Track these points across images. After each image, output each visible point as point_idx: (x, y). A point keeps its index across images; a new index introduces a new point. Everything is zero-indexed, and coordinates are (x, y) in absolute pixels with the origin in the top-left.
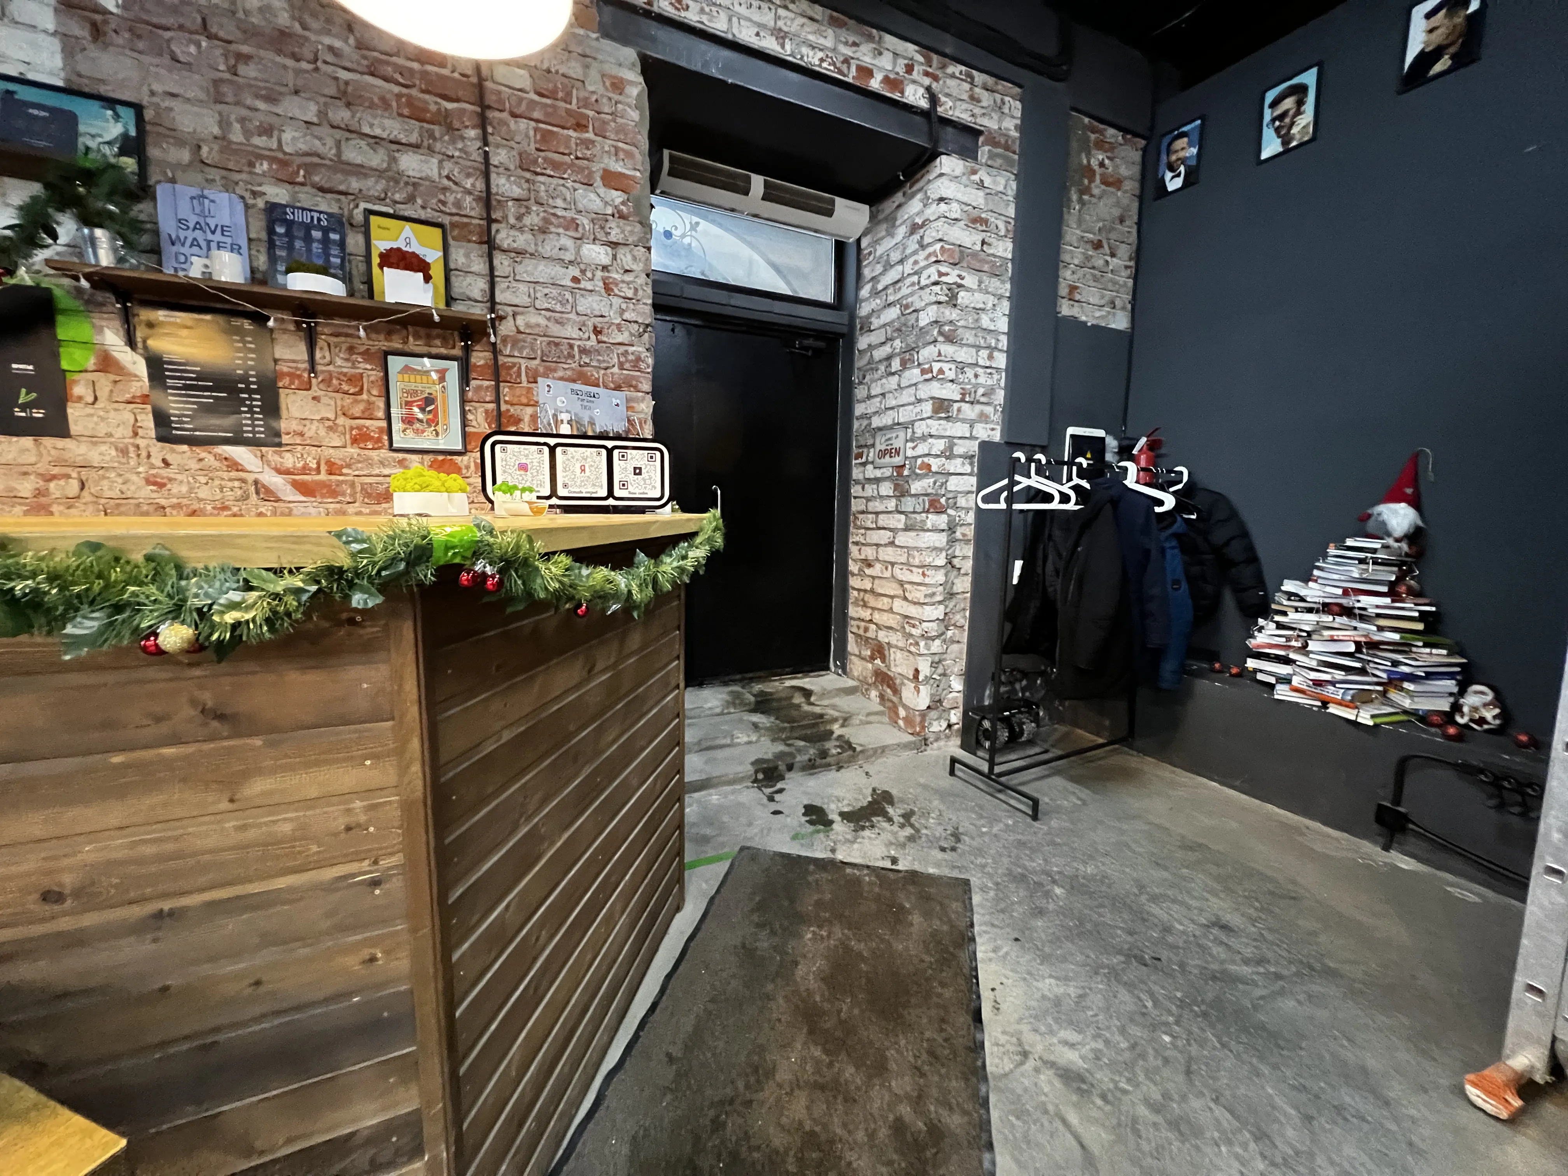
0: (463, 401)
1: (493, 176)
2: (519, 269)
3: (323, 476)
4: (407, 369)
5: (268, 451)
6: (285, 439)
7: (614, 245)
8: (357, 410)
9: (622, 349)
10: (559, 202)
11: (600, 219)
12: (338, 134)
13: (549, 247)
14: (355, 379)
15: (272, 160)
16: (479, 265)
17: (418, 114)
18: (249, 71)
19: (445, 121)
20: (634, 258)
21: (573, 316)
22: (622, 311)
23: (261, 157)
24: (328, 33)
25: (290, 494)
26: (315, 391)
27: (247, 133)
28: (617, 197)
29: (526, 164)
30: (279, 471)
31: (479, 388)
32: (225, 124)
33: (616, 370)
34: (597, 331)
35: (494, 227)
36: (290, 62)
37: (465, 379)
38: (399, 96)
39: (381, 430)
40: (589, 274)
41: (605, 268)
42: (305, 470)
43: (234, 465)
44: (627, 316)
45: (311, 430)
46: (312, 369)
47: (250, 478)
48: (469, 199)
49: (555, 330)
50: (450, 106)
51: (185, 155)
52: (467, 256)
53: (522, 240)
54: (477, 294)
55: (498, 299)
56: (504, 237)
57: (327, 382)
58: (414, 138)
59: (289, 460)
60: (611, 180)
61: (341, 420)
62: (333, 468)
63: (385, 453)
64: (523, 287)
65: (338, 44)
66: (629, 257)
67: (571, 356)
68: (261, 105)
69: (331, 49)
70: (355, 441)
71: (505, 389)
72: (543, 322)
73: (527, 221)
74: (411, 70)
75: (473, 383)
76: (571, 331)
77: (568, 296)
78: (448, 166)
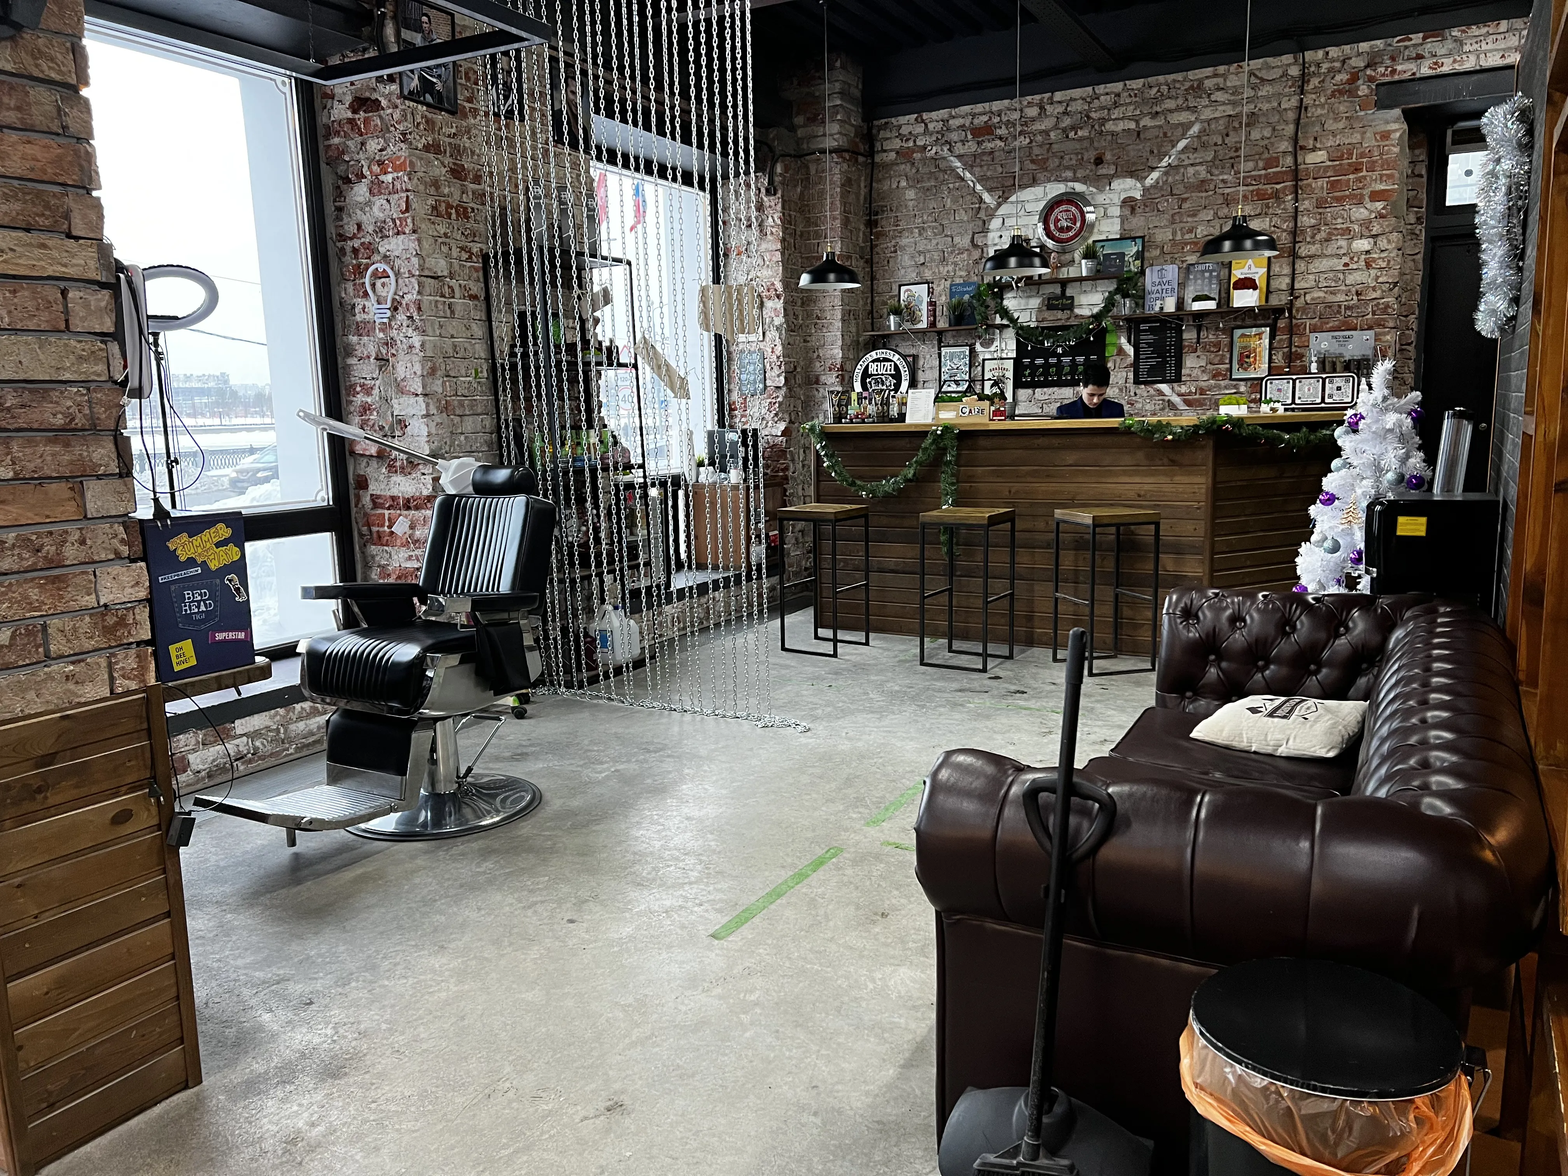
0: (1271, 349)
1: (1299, 217)
2: (1311, 266)
3: (1197, 396)
4: (1243, 336)
5: (1175, 385)
6: (1183, 379)
7: (1374, 236)
8: (1216, 361)
9: (1375, 302)
10: (1340, 220)
11: (1366, 224)
12: (1221, 221)
13: (1331, 249)
14: (1217, 345)
15: (1190, 243)
16: (1287, 270)
17: (1261, 196)
18: (1186, 206)
19: (1276, 195)
20: (1389, 242)
21: (1343, 288)
22: (1378, 277)
23: (1186, 244)
24: (1222, 173)
25: (1182, 406)
26: (1198, 353)
27: (1183, 235)
28: (1379, 205)
29: (1321, 204)
30: (1179, 395)
31: (1281, 340)
32: (1174, 233)
33: (1370, 316)
34: (1358, 294)
35: (1297, 246)
36: (1204, 194)
37: (1272, 337)
38: (1252, 191)
39: (1227, 370)
40: (1356, 259)
41: (1368, 252)
42: (1190, 393)
43: (1161, 393)
44: (1380, 280)
45: (1195, 373)
46: (1198, 342)
47: (1166, 398)
48: (1284, 234)
49: (1331, 298)
50: (1278, 186)
51: (1158, 252)
52: (1281, 267)
53: (1314, 249)
54: (1284, 286)
55: (1297, 286)
56: (1303, 251)
57: (1204, 348)
58: (1258, 211)
59: (1184, 389)
60: (1375, 196)
61: (1209, 367)
62: (1202, 391)
63: (1227, 382)
64: (1311, 277)
65: (1225, 177)
66: (1385, 241)
67: (1339, 312)
68: (1189, 219)
69: (1223, 181)
70: (1214, 377)
71: (1296, 339)
72: (1322, 294)
73: (1318, 237)
74: (1260, 176)
75: (1277, 338)
76: (1341, 297)
77: (1341, 276)
78: (1275, 219)
